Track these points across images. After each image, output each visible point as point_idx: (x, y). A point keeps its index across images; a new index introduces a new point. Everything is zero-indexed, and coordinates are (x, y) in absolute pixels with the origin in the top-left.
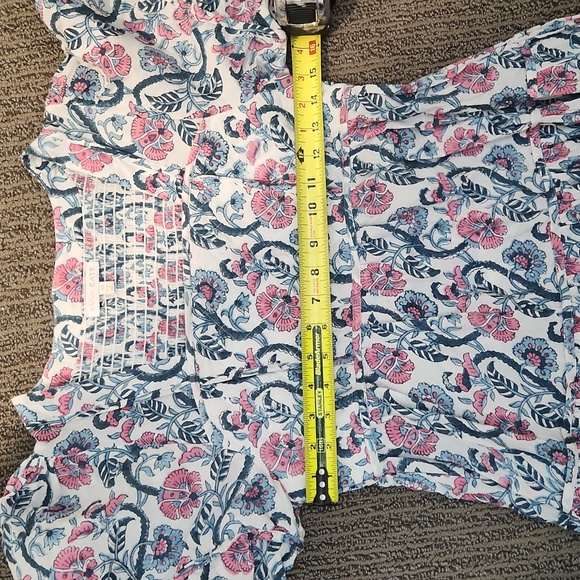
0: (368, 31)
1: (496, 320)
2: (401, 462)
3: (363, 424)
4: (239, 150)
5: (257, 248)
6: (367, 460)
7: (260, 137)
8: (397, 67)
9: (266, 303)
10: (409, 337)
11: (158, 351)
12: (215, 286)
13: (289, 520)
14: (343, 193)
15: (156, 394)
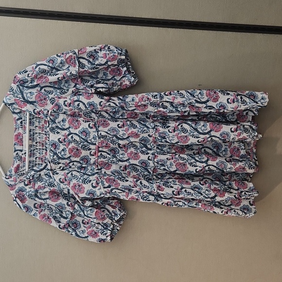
3: (99, 179)
6: (100, 189)
9: (71, 151)
10: (111, 159)
14: (95, 121)
15: (40, 175)
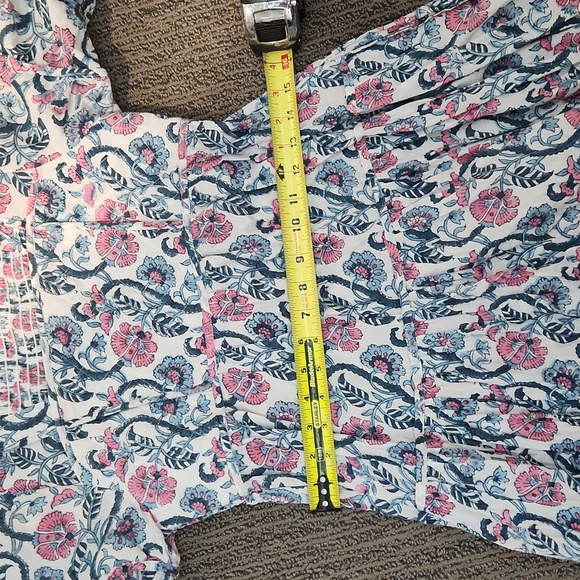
0: (192, 60)
1: (339, 331)
2: (266, 480)
3: (224, 448)
4: (76, 195)
5: (106, 289)
6: (231, 483)
7: (93, 180)
8: (224, 94)
9: (121, 341)
10: (262, 359)
11: (23, 399)
12: (69, 330)
13: (160, 548)
14: (184, 225)
15: (24, 442)
